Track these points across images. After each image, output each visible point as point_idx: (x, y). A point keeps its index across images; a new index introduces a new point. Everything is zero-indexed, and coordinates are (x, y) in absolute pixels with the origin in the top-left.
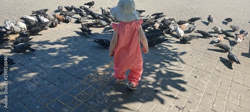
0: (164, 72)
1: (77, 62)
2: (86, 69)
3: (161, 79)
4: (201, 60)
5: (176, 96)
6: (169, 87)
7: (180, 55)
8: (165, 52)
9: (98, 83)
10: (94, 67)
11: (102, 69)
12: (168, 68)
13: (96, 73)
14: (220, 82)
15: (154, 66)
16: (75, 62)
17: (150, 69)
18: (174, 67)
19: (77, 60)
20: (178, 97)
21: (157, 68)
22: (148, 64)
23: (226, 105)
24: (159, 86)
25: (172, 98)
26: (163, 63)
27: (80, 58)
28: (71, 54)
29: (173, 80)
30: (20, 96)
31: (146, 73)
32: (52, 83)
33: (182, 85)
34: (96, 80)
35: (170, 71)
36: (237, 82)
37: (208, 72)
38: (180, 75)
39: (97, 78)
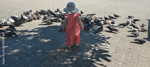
0: (97, 50)
2: (49, 47)
3: (96, 54)
4: (119, 42)
5: (105, 65)
6: (100, 59)
7: (107, 39)
8: (97, 37)
9: (57, 56)
11: (59, 47)
12: (100, 47)
13: (55, 50)
14: (131, 56)
15: (91, 46)
17: (88, 47)
18: (103, 46)
19: (44, 42)
20: (106, 65)
21: (93, 47)
22: (87, 44)
24: (94, 58)
25: (102, 66)
26: (97, 44)
27: (46, 41)
28: (40, 38)
29: (102, 55)
30: (8, 64)
31: (86, 50)
32: (28, 56)
33: (108, 58)
35: (100, 49)
36: (142, 55)
37: (124, 49)
38: (107, 52)
39: (56, 53)
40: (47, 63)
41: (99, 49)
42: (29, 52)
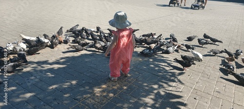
0: (163, 93)
2: (83, 89)
3: (160, 101)
4: (200, 81)
7: (178, 75)
8: (162, 72)
9: (95, 104)
10: (91, 88)
11: (99, 90)
12: (167, 88)
13: (93, 93)
14: (221, 104)
15: (152, 87)
16: (72, 82)
17: (147, 90)
18: (172, 87)
19: (74, 80)
21: (155, 89)
22: (145, 84)
24: (158, 108)
26: (161, 84)
28: (69, 74)
29: (172, 102)
31: (145, 94)
32: (48, 104)
33: (182, 108)
34: (93, 101)
35: (168, 92)
36: (239, 104)
37: (208, 93)
38: (179, 97)
39: (93, 99)
41: (166, 92)
42: (49, 98)
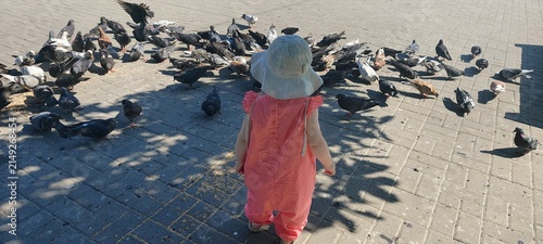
0: (350, 163)
1: (164, 150)
2: (185, 163)
3: (346, 177)
4: (424, 133)
5: (379, 214)
6: (363, 194)
7: (380, 123)
8: (347, 118)
9: (216, 192)
10: (203, 160)
11: (220, 162)
12: (358, 152)
13: (207, 171)
14: (466, 178)
16: (161, 150)
18: (370, 149)
19: (164, 145)
20: (384, 214)
21: (336, 155)
23: (482, 226)
24: (342, 193)
25: (371, 219)
26: (347, 142)
27: (171, 140)
28: (149, 131)
29: (369, 179)
30: (50, 232)
32: (115, 199)
33: (390, 190)
34: (209, 187)
35: (361, 159)
36: (500, 175)
37: (440, 158)
38: (383, 168)
39: (210, 183)
40: (185, 221)
41: (358, 161)
42: (116, 185)
